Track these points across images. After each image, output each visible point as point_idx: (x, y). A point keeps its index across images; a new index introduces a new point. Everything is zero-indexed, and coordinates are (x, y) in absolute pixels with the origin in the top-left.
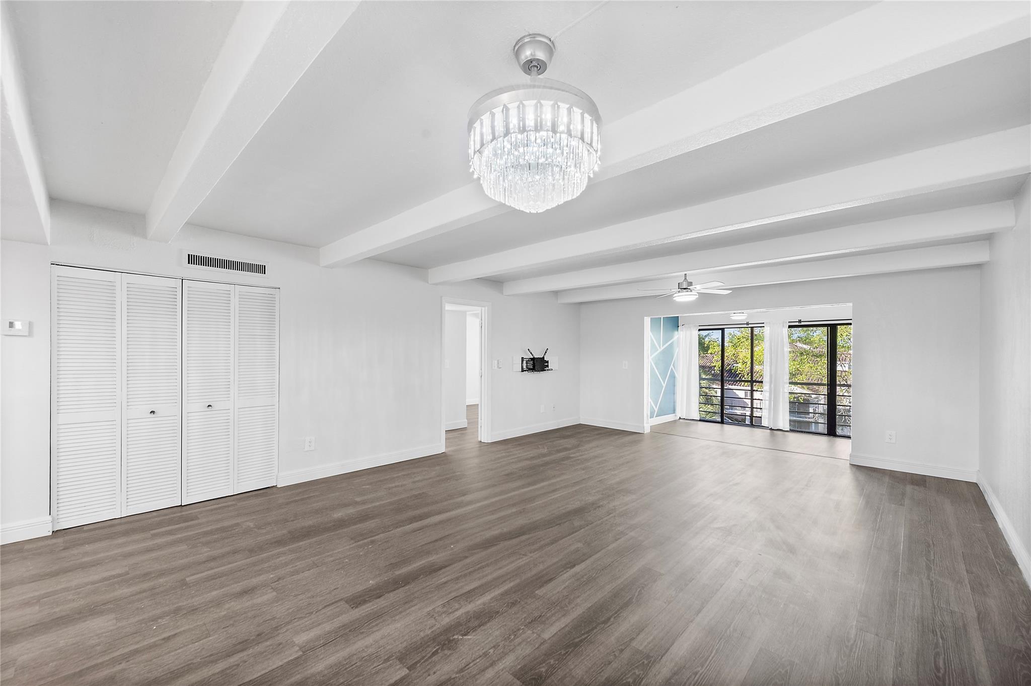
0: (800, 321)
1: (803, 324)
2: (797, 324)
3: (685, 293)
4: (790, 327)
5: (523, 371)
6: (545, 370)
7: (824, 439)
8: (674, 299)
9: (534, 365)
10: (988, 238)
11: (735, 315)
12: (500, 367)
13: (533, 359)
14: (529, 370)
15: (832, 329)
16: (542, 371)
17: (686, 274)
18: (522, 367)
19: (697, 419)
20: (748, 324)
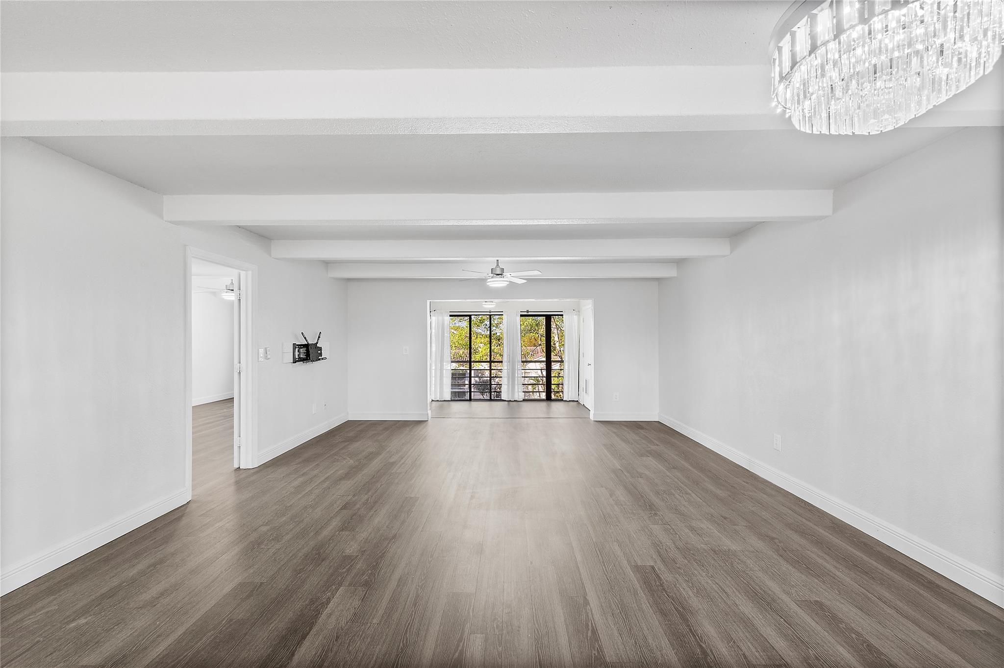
0: (528, 311)
1: (530, 313)
2: (526, 313)
3: (498, 278)
4: (521, 316)
5: (295, 362)
6: (320, 360)
7: (544, 404)
8: (488, 284)
9: (308, 354)
10: (679, 262)
11: (486, 303)
12: (269, 357)
13: (307, 346)
14: (301, 360)
15: (548, 318)
16: (317, 360)
17: (497, 260)
18: (294, 355)
19: (448, 399)
20: (490, 312)
